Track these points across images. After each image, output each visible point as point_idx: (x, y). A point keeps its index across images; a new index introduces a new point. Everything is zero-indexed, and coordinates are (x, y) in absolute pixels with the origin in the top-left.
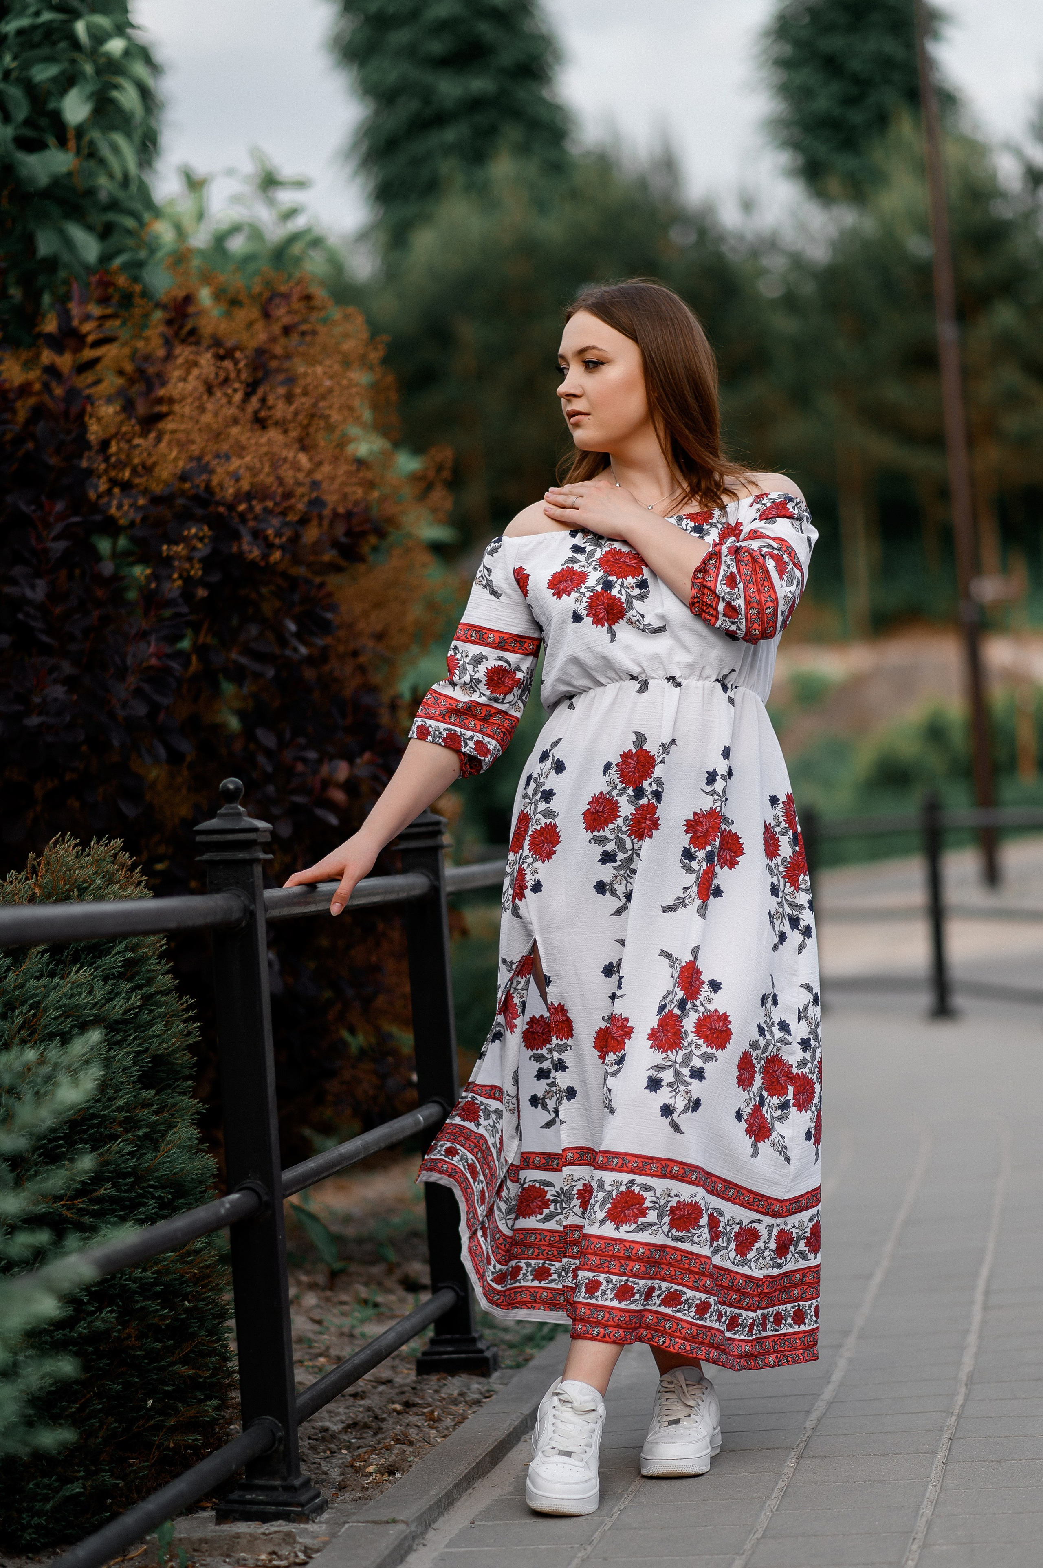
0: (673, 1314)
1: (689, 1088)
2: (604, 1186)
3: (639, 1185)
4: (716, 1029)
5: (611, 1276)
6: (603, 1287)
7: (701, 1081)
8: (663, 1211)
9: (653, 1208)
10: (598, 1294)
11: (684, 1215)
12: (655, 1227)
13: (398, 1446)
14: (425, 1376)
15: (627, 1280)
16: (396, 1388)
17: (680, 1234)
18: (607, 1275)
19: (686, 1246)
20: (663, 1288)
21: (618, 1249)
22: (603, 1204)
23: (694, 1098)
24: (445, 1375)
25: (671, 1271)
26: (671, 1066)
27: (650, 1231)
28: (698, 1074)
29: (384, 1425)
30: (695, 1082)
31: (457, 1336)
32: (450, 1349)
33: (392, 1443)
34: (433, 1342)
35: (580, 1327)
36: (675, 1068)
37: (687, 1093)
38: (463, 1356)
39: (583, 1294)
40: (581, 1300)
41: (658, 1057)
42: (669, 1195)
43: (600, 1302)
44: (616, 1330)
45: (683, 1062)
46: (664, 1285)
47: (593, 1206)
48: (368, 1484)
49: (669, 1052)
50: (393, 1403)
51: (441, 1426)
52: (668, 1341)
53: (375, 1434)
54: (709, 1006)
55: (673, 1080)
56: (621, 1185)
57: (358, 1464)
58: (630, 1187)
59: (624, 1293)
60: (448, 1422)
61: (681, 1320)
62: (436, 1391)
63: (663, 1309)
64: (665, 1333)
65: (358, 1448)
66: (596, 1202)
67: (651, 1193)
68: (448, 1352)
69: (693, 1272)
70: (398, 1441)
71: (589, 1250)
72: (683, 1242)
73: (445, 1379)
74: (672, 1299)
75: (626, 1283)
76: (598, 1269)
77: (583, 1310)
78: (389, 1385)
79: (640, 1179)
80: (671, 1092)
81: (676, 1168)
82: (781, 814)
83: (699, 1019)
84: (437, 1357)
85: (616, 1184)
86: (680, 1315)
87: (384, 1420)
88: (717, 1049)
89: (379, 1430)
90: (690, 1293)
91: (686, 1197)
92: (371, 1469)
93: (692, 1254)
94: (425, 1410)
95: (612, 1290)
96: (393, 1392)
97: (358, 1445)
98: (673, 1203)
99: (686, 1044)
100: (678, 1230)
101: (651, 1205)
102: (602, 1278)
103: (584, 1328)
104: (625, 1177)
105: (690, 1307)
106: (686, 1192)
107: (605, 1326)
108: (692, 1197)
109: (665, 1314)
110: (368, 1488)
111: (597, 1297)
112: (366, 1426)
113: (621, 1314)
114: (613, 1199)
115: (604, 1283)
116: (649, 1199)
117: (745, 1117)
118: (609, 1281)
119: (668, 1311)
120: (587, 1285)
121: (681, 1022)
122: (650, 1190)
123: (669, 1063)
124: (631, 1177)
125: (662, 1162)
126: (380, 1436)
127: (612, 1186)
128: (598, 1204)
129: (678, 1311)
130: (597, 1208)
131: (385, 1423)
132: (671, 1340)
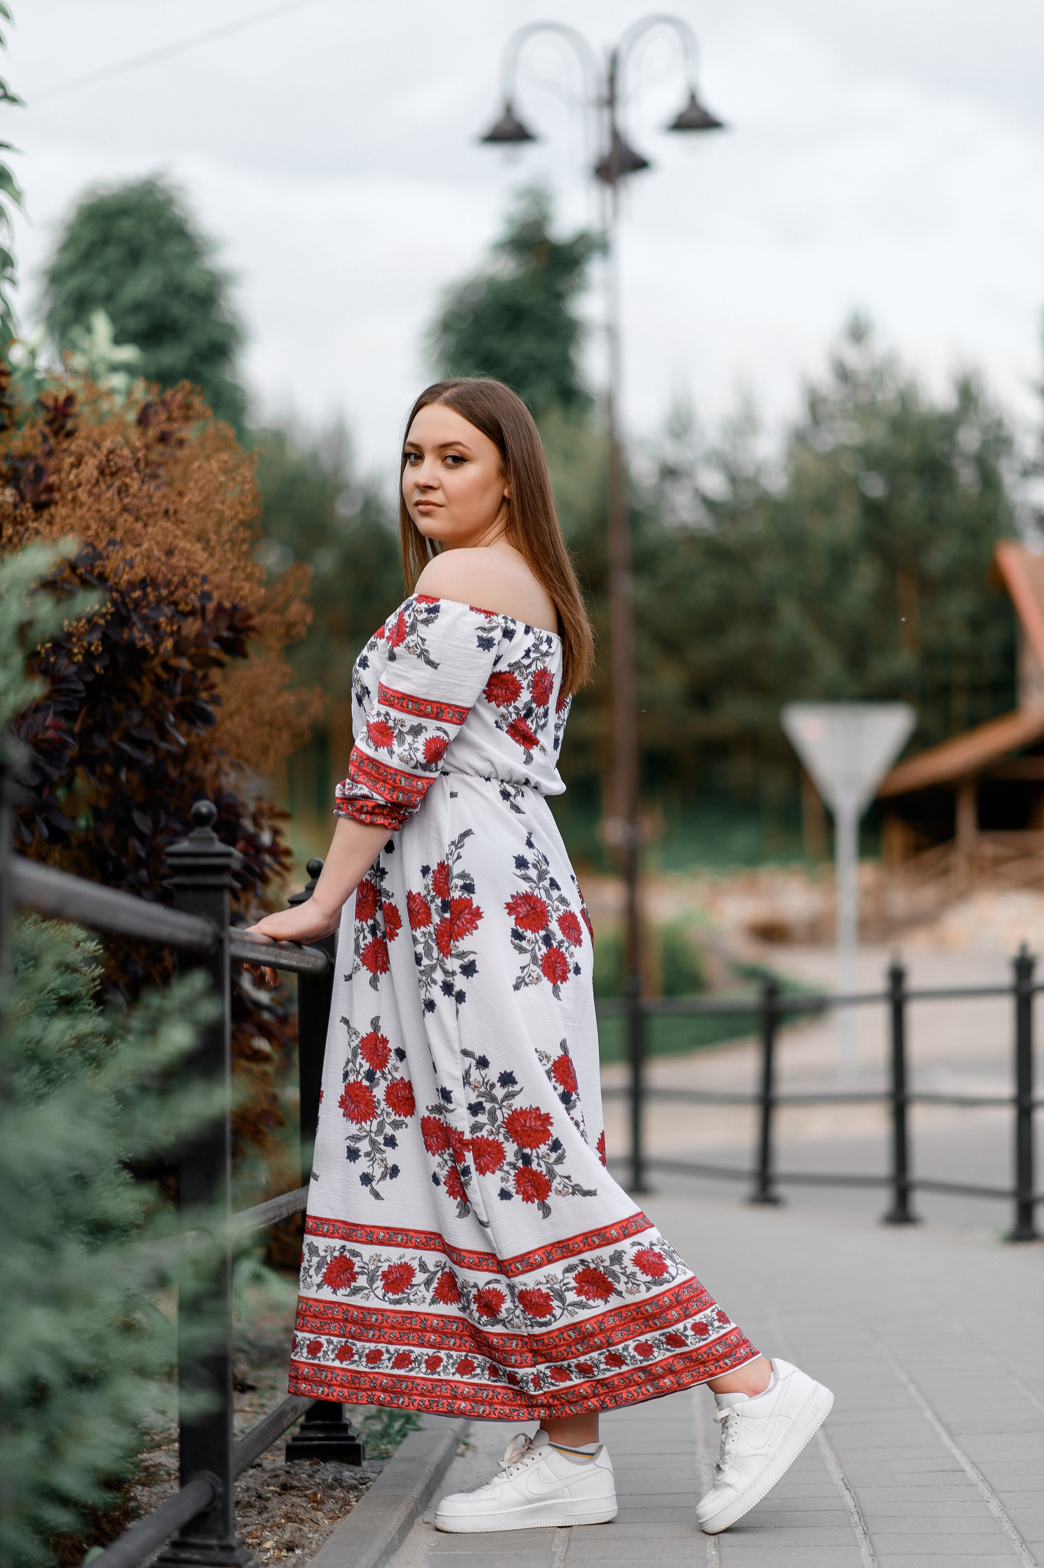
0: (407, 1374)
1: (384, 1156)
2: (317, 1251)
3: (349, 1251)
4: (402, 1096)
5: (332, 1338)
6: (324, 1349)
7: (394, 1148)
8: (373, 1276)
9: (362, 1273)
10: (320, 1354)
11: (397, 1278)
12: (366, 1291)
13: (290, 1524)
14: (297, 1461)
15: (347, 1341)
16: (267, 1472)
17: (396, 1297)
18: (328, 1337)
19: (404, 1307)
20: (392, 1351)
21: (337, 1313)
22: (318, 1268)
23: (390, 1165)
24: (318, 1461)
25: (396, 1333)
26: (366, 1136)
27: (361, 1295)
28: (391, 1142)
29: (268, 1504)
30: (389, 1150)
31: (328, 1422)
32: (321, 1435)
33: (283, 1521)
34: (304, 1428)
35: (304, 1385)
36: (371, 1137)
37: (382, 1161)
38: (334, 1442)
39: (305, 1355)
40: (303, 1360)
41: (353, 1128)
42: (379, 1261)
43: (323, 1362)
44: (339, 1389)
45: (377, 1130)
46: (392, 1348)
47: (307, 1270)
48: (267, 1559)
49: (363, 1123)
50: (268, 1485)
51: (326, 1509)
52: (407, 1400)
53: (260, 1513)
54: (395, 1074)
55: (369, 1149)
56: (335, 1250)
57: (250, 1541)
58: (343, 1252)
59: (345, 1353)
60: (333, 1505)
61: (415, 1378)
62: (312, 1476)
63: (396, 1372)
64: (402, 1393)
65: (245, 1526)
66: (311, 1266)
67: (359, 1259)
68: (321, 1438)
69: (416, 1330)
70: (289, 1519)
71: (309, 1313)
72: (401, 1304)
73: (318, 1464)
74: (402, 1360)
75: (346, 1344)
76: (319, 1331)
77: (306, 1370)
78: (260, 1469)
79: (350, 1245)
80: (369, 1161)
81: (382, 1234)
82: (431, 883)
83: (388, 1087)
84: (307, 1443)
85: (330, 1249)
86: (413, 1374)
87: (268, 1499)
88: (406, 1116)
89: (265, 1509)
90: (417, 1351)
91: (396, 1261)
92: (268, 1545)
93: (411, 1313)
94: (307, 1492)
95: (333, 1351)
96: (266, 1476)
97: (243, 1524)
98: (385, 1267)
99: (379, 1112)
100: (394, 1293)
101: (360, 1270)
102: (323, 1339)
103: (309, 1387)
104: (337, 1243)
105: (420, 1364)
106: (393, 1255)
107: (329, 1385)
108: (400, 1258)
109: (399, 1376)
110: (267, 1564)
111: (319, 1357)
112: (250, 1505)
113: (343, 1373)
114: (327, 1264)
115: (325, 1345)
116: (357, 1264)
117: (443, 1180)
118: (330, 1342)
119: (402, 1372)
120: (308, 1346)
121: (372, 1092)
122: (358, 1256)
123: (365, 1134)
124: (343, 1243)
125: (367, 1229)
126: (265, 1515)
127: (326, 1251)
128: (313, 1269)
129: (411, 1370)
130: (312, 1272)
131: (270, 1502)
132: (409, 1399)
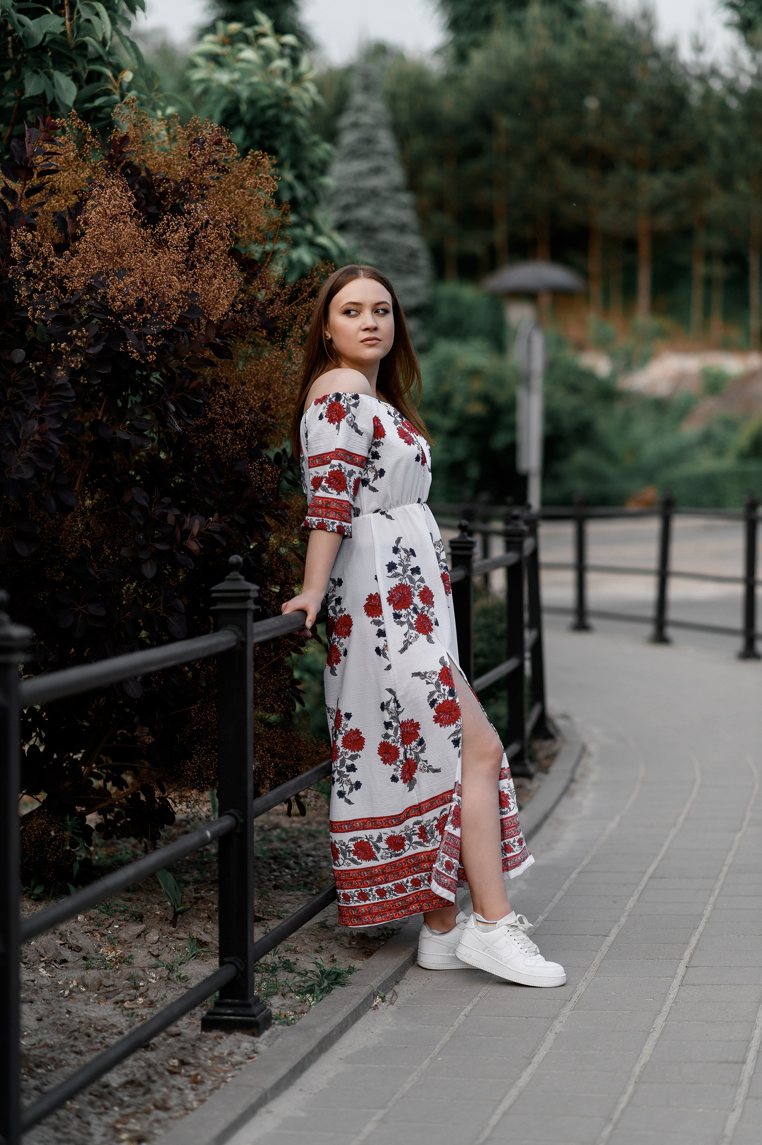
24: (221, 1033)
31: (237, 1001)
32: (229, 1011)
34: (217, 1004)
38: (239, 1018)
51: (201, 1088)
53: (145, 1094)
60: (209, 1084)
62: (211, 1049)
68: (228, 1014)
84: (218, 1017)
89: (148, 1091)
94: (193, 1071)
112: (140, 1085)
126: (146, 1098)
